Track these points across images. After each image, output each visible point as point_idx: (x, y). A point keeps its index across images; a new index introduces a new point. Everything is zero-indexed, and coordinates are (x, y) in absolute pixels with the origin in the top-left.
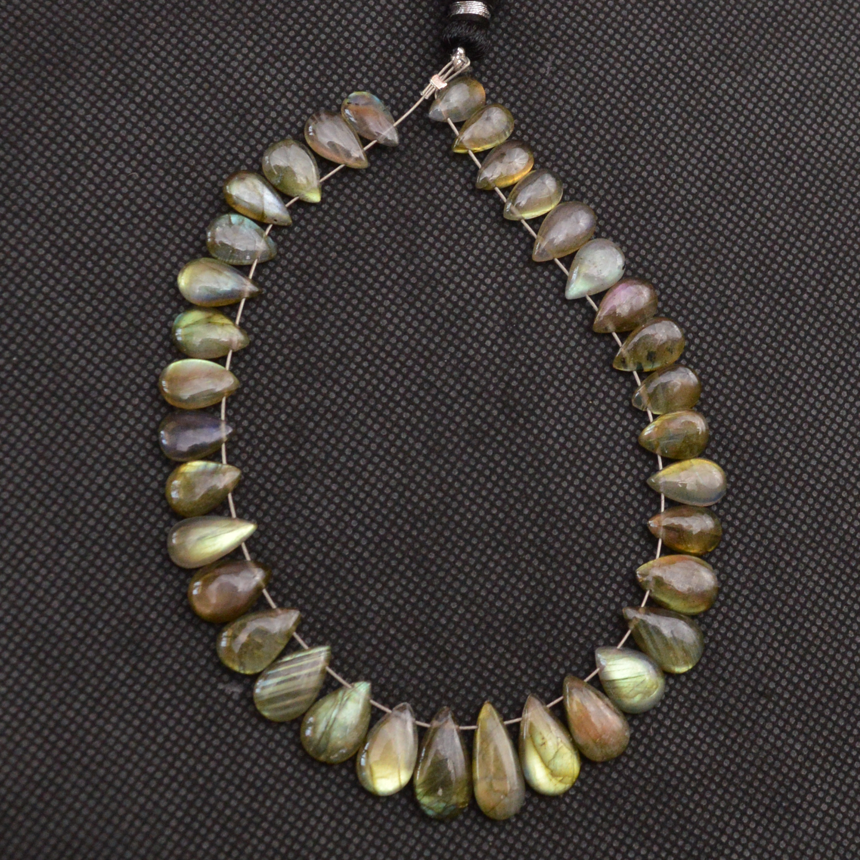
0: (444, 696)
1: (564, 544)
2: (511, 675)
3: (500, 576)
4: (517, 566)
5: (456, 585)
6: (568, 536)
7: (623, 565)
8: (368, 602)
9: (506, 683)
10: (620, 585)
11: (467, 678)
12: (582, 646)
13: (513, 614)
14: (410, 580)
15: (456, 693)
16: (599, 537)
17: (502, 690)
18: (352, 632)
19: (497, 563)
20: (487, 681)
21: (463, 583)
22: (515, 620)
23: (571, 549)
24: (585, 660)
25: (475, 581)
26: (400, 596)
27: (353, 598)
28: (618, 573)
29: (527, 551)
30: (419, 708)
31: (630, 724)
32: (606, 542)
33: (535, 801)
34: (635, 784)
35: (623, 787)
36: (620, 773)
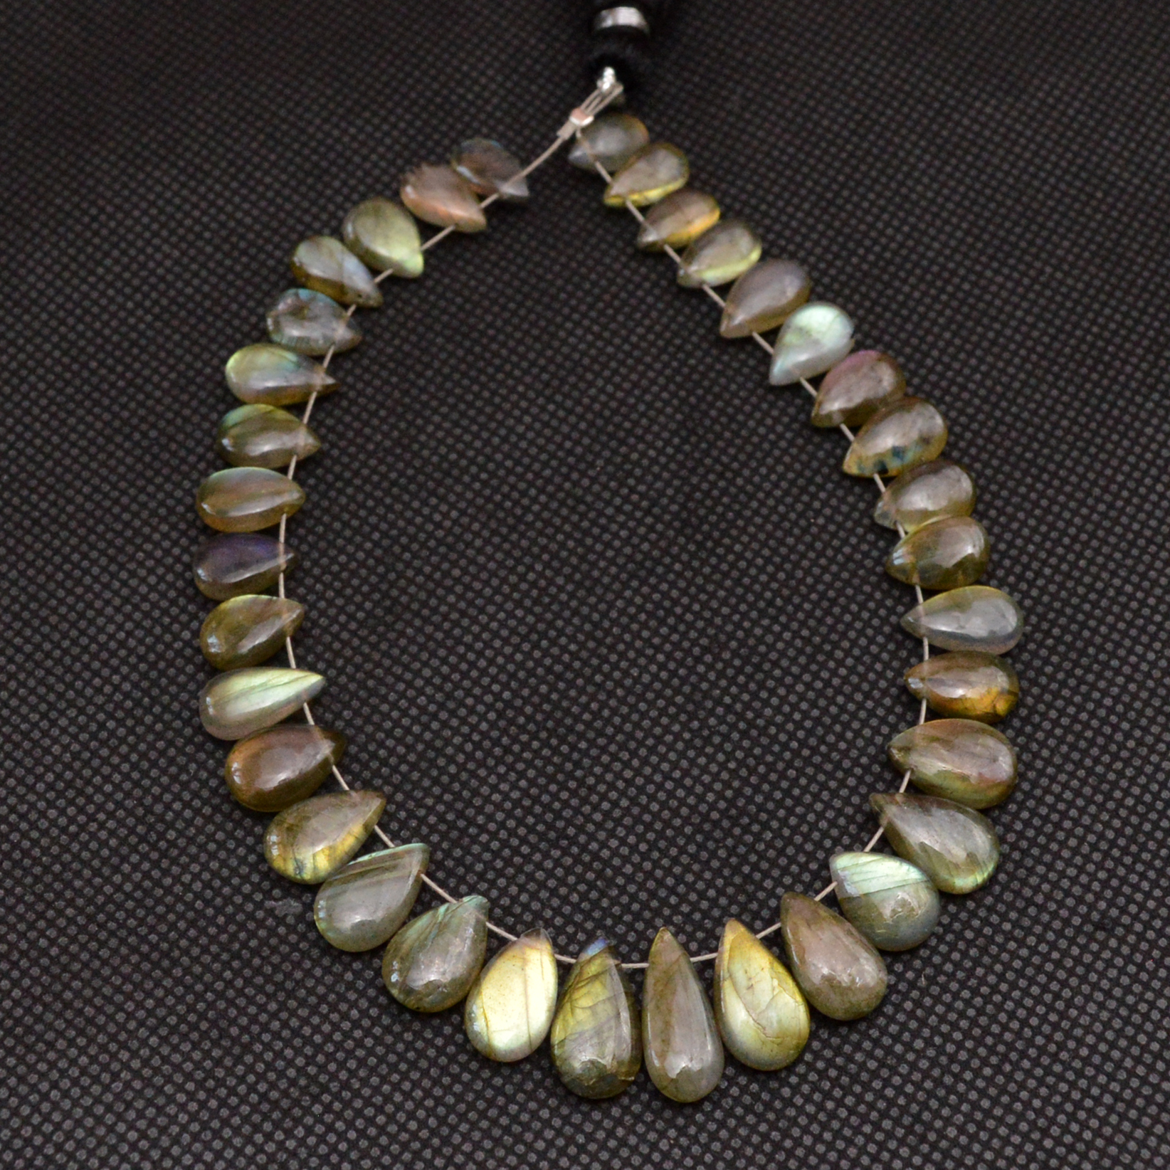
0: (599, 924)
1: (778, 710)
2: (702, 895)
3: (682, 755)
4: (707, 741)
5: (617, 766)
6: (783, 700)
7: (870, 741)
8: (485, 790)
9: (695, 907)
10: (866, 769)
11: (633, 898)
12: (811, 856)
13: (703, 808)
14: (548, 761)
15: (618, 920)
16: (832, 701)
17: (687, 917)
18: (463, 832)
19: (678, 737)
20: (664, 902)
21: (627, 765)
22: (705, 818)
23: (788, 717)
24: (816, 875)
25: (645, 762)
26: (532, 782)
27: (464, 785)
28: (862, 752)
29: (722, 720)
30: (562, 940)
31: (890, 970)
32: (842, 709)
33: (743, 1080)
34: (901, 1059)
35: (882, 1064)
36: (876, 1043)
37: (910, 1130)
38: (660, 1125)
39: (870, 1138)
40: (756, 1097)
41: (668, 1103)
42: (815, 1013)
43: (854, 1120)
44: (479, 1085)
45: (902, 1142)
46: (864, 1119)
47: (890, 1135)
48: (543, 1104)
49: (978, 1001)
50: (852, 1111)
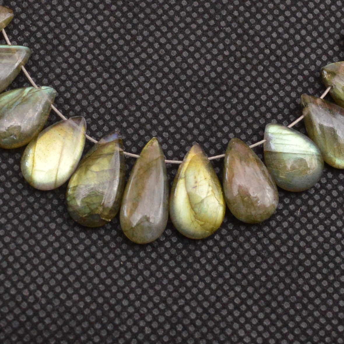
0: (119, 125)
1: (264, 28)
2: (184, 125)
3: (199, 38)
4: (216, 34)
5: (158, 34)
6: (269, 23)
7: (313, 62)
8: (75, 26)
9: (178, 131)
10: (306, 78)
11: (143, 115)
12: (256, 120)
13: (201, 73)
14: (118, 19)
15: (130, 125)
16: (298, 32)
17: (172, 135)
18: (55, 47)
19: (199, 27)
20: (161, 122)
21: (164, 35)
22: (201, 80)
23: (269, 34)
24: (255, 132)
25: (175, 36)
26: (105, 30)
27: (64, 19)
28: (307, 67)
29: (228, 25)
30: (94, 128)
31: (281, 200)
32: (303, 38)
33: (174, 239)
34: (271, 254)
35: (259, 254)
36: (259, 240)
37: (262, 297)
38: (118, 252)
39: (237, 294)
40: (179, 251)
41: (126, 240)
42: (228, 212)
43: (232, 282)
44: (19, 198)
45: (256, 302)
46: (238, 282)
47: (250, 296)
48: (53, 220)
49: (327, 234)
50: (232, 276)
